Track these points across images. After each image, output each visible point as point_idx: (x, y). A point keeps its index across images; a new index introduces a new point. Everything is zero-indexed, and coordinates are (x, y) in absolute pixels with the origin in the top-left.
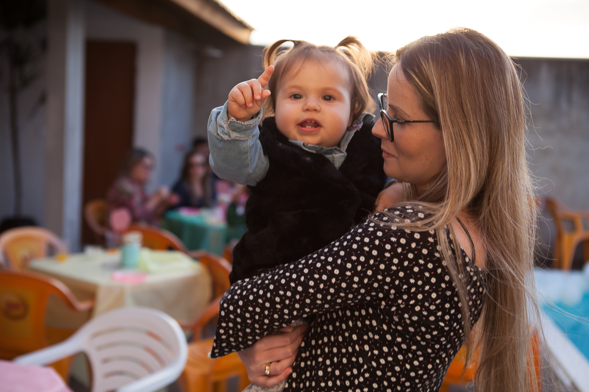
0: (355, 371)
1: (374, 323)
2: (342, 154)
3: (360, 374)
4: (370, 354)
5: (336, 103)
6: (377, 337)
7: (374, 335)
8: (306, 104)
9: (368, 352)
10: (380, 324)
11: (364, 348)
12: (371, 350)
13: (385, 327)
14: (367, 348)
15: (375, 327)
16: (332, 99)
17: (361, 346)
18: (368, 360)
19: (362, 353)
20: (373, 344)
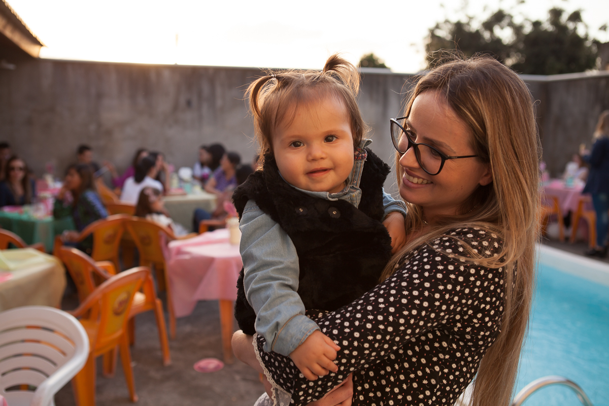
0: (428, 393)
1: (445, 344)
2: (358, 191)
3: (433, 394)
4: (440, 374)
5: (340, 142)
6: (447, 357)
7: (445, 355)
8: (309, 154)
9: (439, 372)
10: (450, 344)
11: (434, 369)
12: (441, 369)
13: (454, 346)
14: (437, 368)
15: (446, 348)
16: (335, 139)
17: (432, 368)
18: (439, 380)
19: (434, 374)
20: (443, 364)
